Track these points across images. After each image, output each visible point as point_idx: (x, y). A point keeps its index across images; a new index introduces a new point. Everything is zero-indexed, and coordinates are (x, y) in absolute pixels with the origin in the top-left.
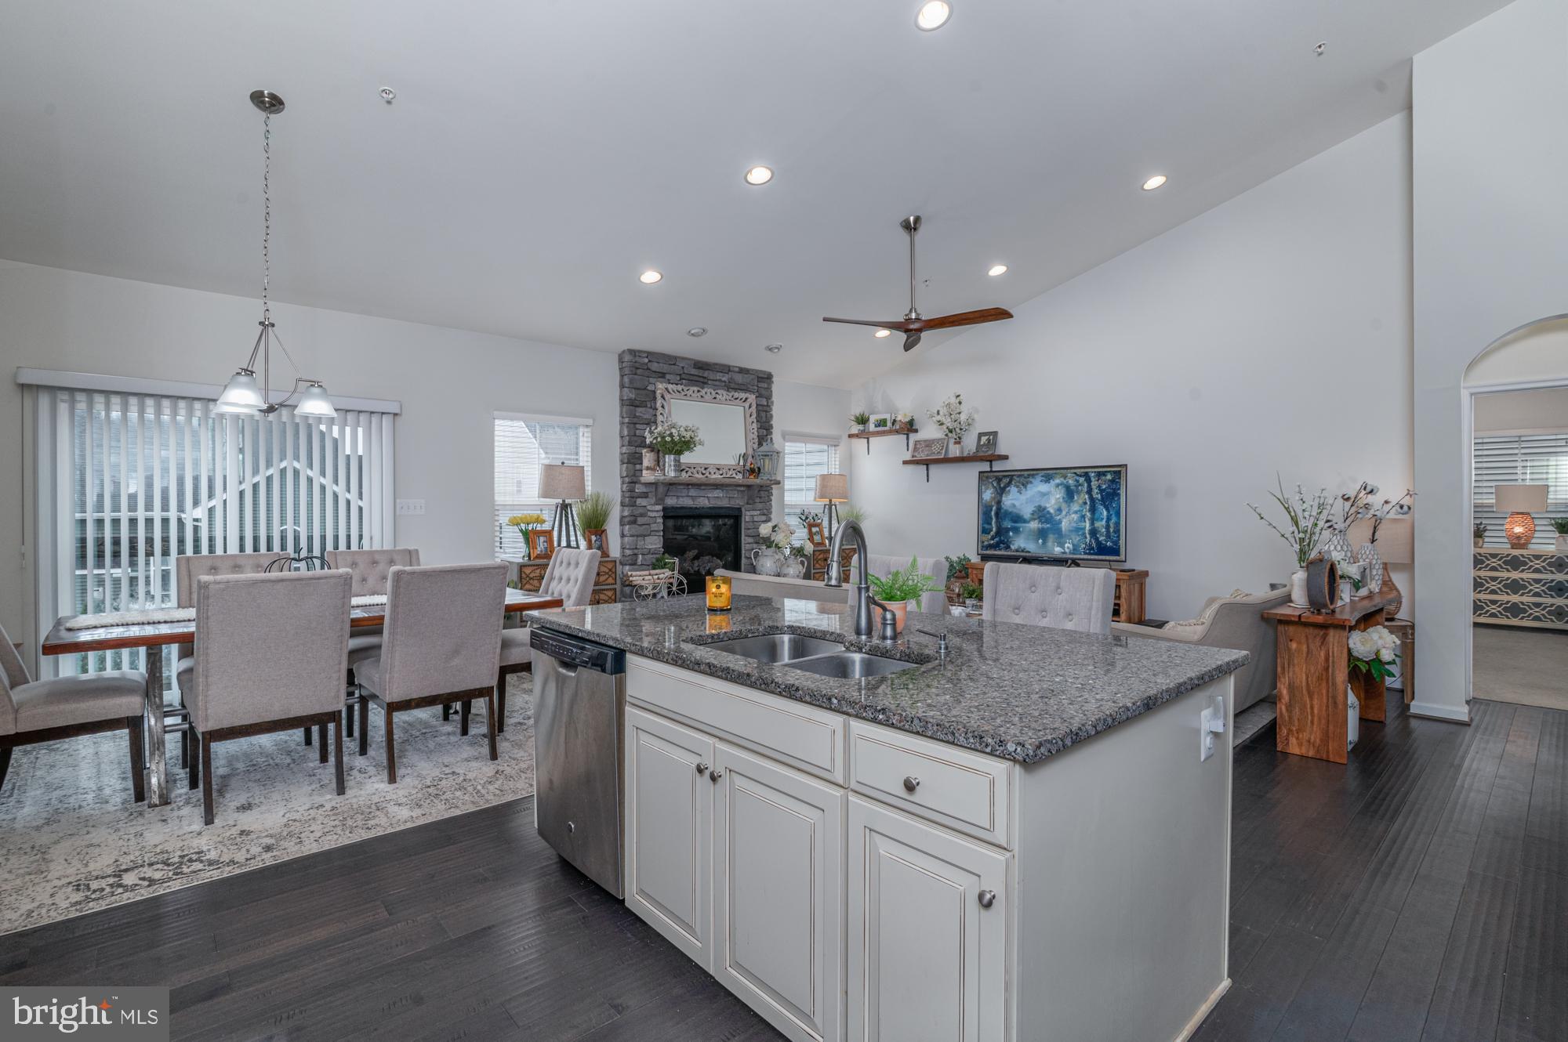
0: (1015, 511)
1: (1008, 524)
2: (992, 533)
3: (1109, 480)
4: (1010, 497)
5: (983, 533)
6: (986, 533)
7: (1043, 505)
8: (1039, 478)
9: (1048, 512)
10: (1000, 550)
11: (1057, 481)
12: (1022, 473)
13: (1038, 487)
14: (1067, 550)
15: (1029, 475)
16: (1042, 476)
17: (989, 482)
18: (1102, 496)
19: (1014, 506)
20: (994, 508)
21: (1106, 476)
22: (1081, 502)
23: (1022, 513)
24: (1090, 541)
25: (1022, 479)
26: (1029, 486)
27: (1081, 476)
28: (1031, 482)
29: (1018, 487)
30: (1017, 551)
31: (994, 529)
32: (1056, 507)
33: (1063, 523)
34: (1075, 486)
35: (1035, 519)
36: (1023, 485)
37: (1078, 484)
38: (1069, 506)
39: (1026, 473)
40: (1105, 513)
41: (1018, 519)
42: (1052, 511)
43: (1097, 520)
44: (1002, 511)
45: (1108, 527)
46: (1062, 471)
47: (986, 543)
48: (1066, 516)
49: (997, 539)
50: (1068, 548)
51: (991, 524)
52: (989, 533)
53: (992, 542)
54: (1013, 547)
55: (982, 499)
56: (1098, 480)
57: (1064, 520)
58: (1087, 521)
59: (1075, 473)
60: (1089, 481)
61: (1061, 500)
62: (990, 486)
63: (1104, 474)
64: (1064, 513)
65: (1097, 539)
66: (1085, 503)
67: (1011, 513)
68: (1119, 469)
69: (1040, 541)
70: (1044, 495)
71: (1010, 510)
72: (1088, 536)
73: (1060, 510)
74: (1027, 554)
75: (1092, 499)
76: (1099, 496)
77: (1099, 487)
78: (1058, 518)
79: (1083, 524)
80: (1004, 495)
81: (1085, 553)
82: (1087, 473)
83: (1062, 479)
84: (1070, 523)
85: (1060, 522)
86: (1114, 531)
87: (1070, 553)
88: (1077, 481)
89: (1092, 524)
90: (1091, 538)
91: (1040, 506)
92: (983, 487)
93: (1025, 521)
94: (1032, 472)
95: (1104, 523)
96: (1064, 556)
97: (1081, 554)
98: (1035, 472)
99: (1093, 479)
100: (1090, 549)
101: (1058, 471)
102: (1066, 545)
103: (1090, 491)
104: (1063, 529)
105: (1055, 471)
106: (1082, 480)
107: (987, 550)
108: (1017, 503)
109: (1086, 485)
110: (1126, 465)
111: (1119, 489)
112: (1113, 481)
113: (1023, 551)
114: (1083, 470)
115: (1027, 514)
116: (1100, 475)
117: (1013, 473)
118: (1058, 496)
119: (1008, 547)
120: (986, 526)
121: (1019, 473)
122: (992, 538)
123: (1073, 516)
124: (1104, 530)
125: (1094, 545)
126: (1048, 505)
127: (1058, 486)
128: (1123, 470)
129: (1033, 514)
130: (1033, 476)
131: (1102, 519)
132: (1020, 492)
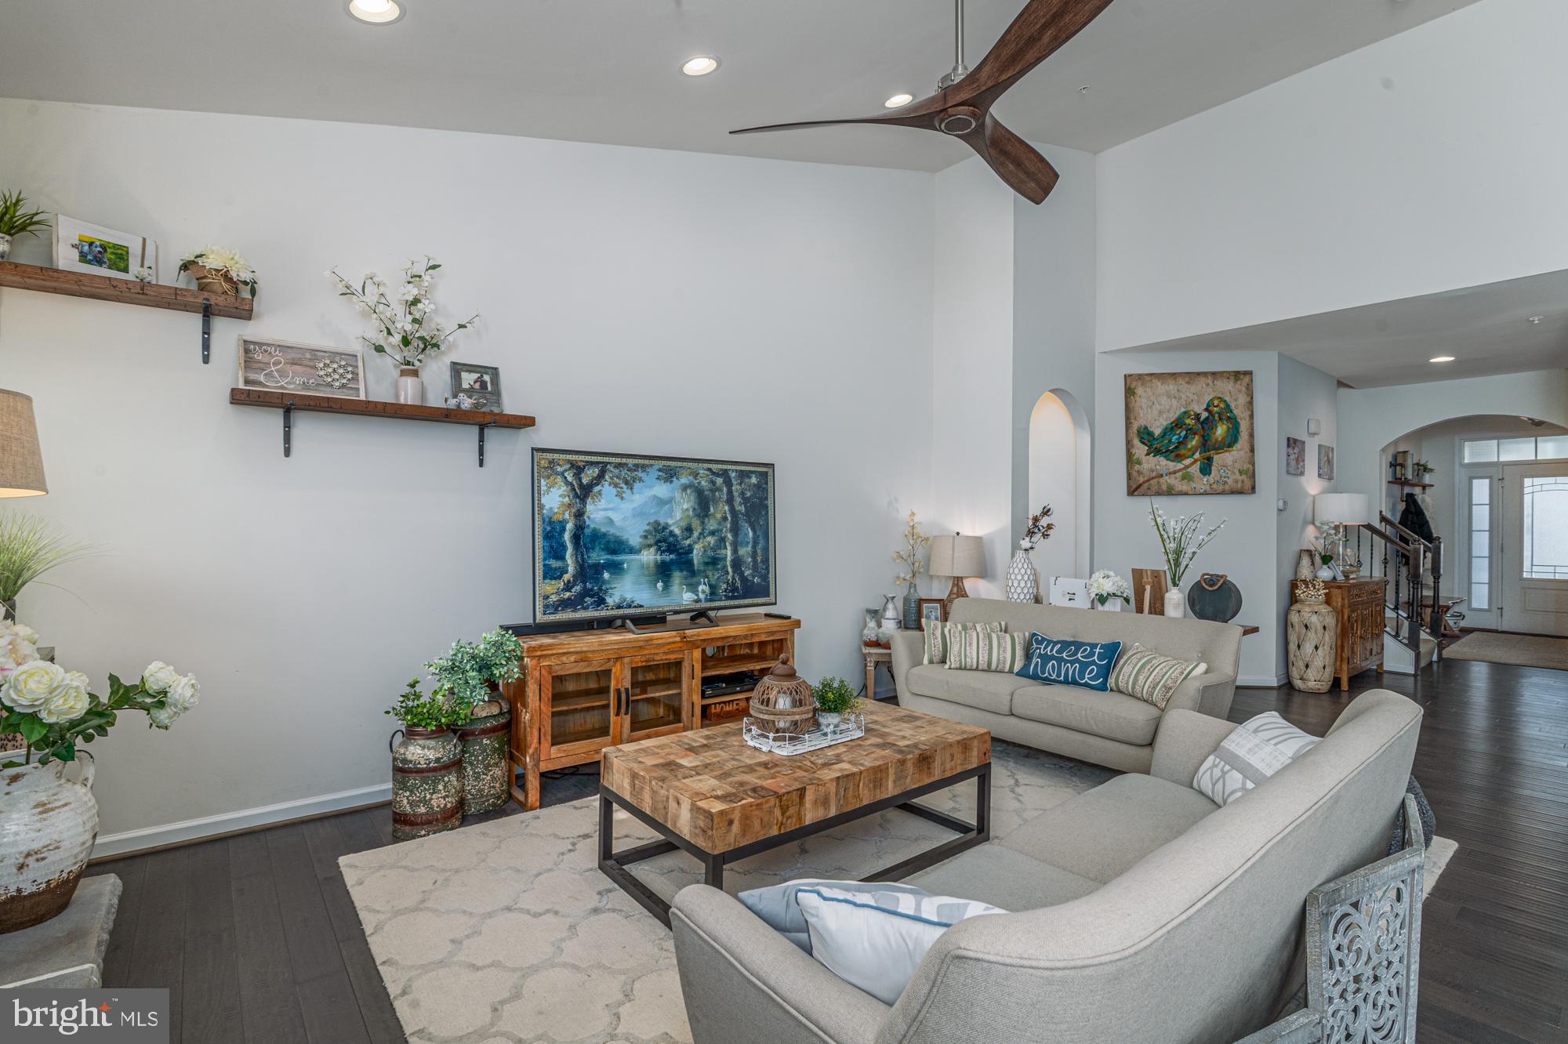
0: (612, 531)
1: (598, 557)
2: (566, 577)
3: (755, 485)
4: (603, 504)
5: (545, 578)
6: (553, 578)
7: (662, 522)
8: (654, 473)
9: (672, 534)
10: (585, 608)
11: (684, 480)
12: (624, 460)
13: (652, 489)
14: (702, 596)
15: (637, 466)
16: (660, 470)
17: (557, 474)
18: (746, 507)
19: (611, 521)
20: (570, 526)
21: (750, 478)
22: (719, 516)
23: (625, 537)
24: (733, 578)
25: (624, 473)
26: (637, 485)
27: (718, 475)
28: (640, 480)
29: (616, 486)
30: (619, 607)
31: (571, 569)
32: (684, 524)
33: (695, 552)
34: (711, 490)
35: (650, 546)
36: (626, 483)
37: (715, 489)
38: (703, 523)
39: (631, 462)
40: (751, 534)
41: (617, 546)
42: (677, 531)
43: (741, 544)
44: (587, 531)
45: (754, 555)
46: (690, 465)
47: (554, 598)
48: (699, 539)
49: (578, 588)
50: (703, 592)
51: (562, 558)
52: (560, 577)
53: (567, 595)
54: (610, 601)
55: (541, 507)
56: (740, 484)
57: (696, 546)
58: (729, 548)
59: (709, 470)
60: (728, 483)
61: (691, 513)
62: (559, 479)
63: (748, 474)
64: (696, 534)
65: (741, 574)
66: (725, 519)
67: (604, 535)
68: (765, 470)
69: (660, 585)
70: (661, 502)
71: (603, 530)
72: (730, 570)
73: (689, 530)
74: (639, 611)
75: (733, 510)
76: (743, 509)
77: (742, 494)
78: (688, 542)
79: (723, 551)
80: (589, 500)
81: (728, 598)
82: (726, 471)
83: (691, 478)
84: (705, 551)
85: (690, 550)
86: (762, 561)
87: (707, 600)
88: (713, 483)
89: (735, 551)
90: (734, 572)
91: (657, 523)
92: (543, 482)
93: (632, 551)
94: (641, 461)
95: (749, 548)
96: (698, 606)
97: (721, 600)
98: (647, 462)
99: (733, 480)
100: (732, 591)
101: (685, 464)
102: (701, 588)
103: (730, 501)
104: (695, 562)
105: (679, 464)
106: (719, 481)
107: (556, 611)
108: (615, 517)
109: (725, 489)
110: (773, 465)
111: (766, 499)
112: (758, 486)
113: (629, 606)
114: (720, 466)
115: (635, 540)
116: (743, 475)
117: (606, 459)
118: (685, 506)
119: (601, 602)
120: (554, 563)
121: (618, 460)
122: (568, 587)
123: (709, 539)
124: (750, 560)
125: (738, 584)
126: (670, 522)
127: (685, 488)
128: (770, 471)
129: (646, 537)
130: (644, 467)
131: (748, 543)
132: (620, 495)
